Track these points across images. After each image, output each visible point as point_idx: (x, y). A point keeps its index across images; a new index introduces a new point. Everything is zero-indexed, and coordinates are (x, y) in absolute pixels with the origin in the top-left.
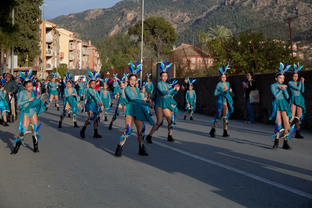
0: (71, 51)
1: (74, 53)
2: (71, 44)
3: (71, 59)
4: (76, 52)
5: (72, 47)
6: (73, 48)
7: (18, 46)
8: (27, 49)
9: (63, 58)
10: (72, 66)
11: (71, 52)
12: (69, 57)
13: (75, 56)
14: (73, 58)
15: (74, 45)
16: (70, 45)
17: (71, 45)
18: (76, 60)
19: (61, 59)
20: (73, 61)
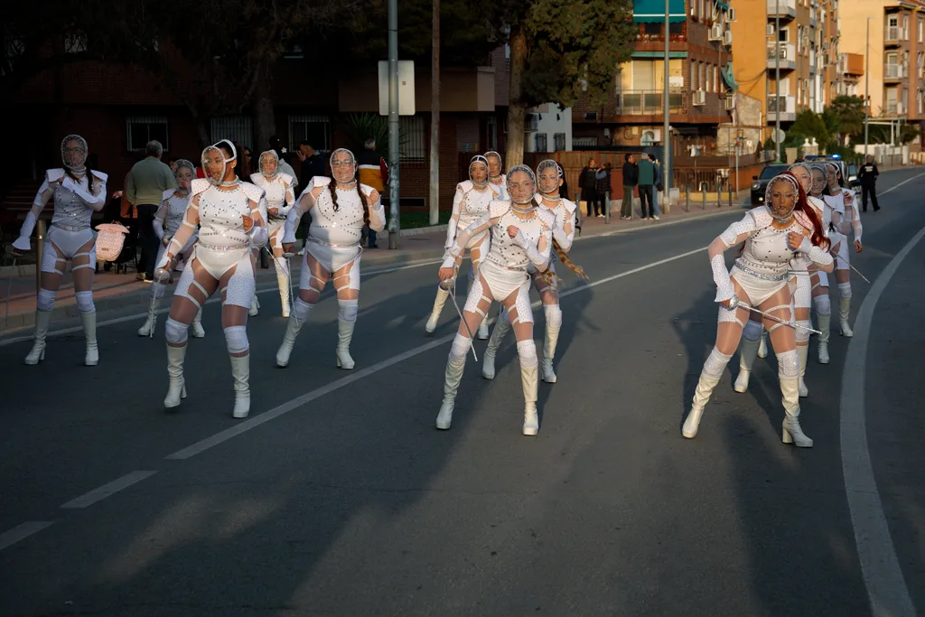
0: (894, 47)
1: (903, 55)
2: (894, 22)
3: (892, 79)
4: (913, 51)
5: (894, 34)
6: (900, 36)
7: (540, 29)
8: (571, 39)
9: (860, 75)
10: (896, 106)
11: (893, 53)
12: (885, 70)
13: (909, 66)
14: (900, 74)
15: (901, 25)
16: (889, 27)
17: (894, 27)
18: (912, 81)
19: (853, 80)
20: (899, 86)
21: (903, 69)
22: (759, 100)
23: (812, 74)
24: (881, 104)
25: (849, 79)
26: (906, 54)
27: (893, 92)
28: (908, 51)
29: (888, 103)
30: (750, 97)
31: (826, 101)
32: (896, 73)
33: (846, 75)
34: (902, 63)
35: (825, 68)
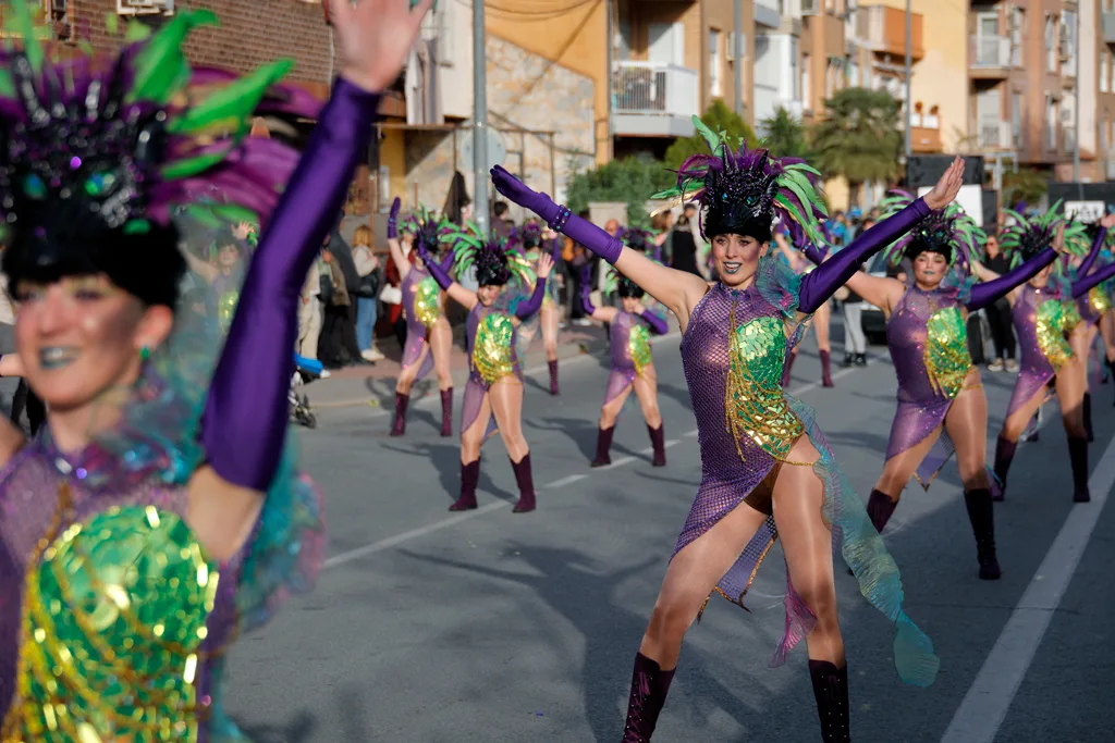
10: (995, 129)
11: (987, 12)
12: (971, 47)
14: (1006, 61)
18: (1034, 75)
19: (898, 68)
20: (1001, 86)
21: (1012, 49)
22: (589, 76)
23: (761, 27)
24: (962, 124)
25: (888, 65)
26: (1018, 16)
27: (991, 100)
28: (1022, 10)
29: (981, 122)
30: (565, 66)
31: (813, 102)
32: (995, 55)
33: (880, 55)
34: (1009, 35)
35: (805, 19)
